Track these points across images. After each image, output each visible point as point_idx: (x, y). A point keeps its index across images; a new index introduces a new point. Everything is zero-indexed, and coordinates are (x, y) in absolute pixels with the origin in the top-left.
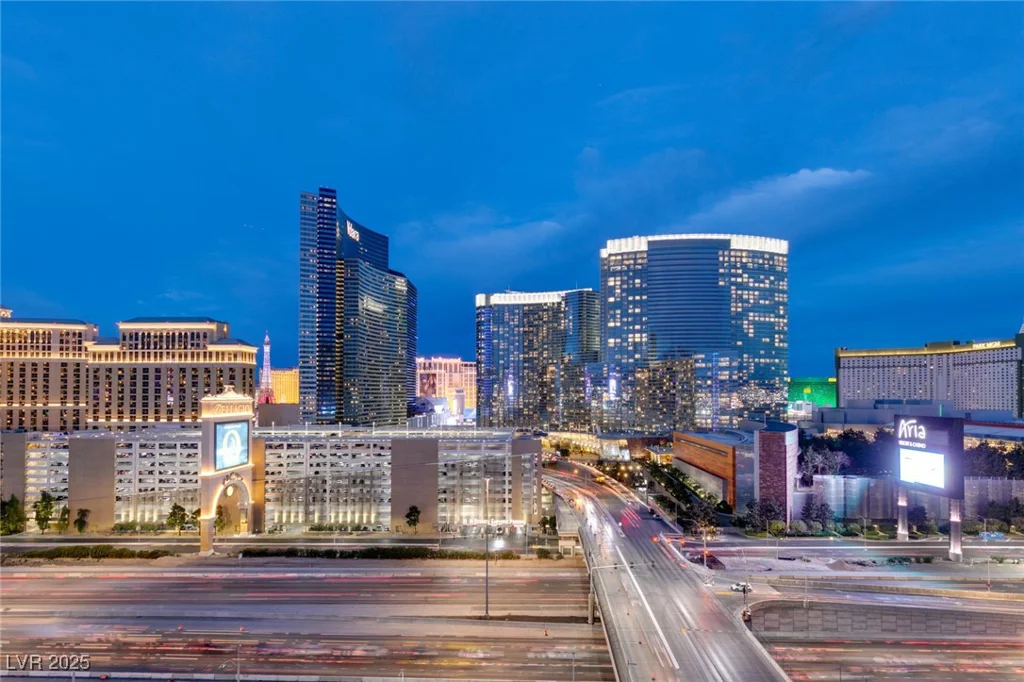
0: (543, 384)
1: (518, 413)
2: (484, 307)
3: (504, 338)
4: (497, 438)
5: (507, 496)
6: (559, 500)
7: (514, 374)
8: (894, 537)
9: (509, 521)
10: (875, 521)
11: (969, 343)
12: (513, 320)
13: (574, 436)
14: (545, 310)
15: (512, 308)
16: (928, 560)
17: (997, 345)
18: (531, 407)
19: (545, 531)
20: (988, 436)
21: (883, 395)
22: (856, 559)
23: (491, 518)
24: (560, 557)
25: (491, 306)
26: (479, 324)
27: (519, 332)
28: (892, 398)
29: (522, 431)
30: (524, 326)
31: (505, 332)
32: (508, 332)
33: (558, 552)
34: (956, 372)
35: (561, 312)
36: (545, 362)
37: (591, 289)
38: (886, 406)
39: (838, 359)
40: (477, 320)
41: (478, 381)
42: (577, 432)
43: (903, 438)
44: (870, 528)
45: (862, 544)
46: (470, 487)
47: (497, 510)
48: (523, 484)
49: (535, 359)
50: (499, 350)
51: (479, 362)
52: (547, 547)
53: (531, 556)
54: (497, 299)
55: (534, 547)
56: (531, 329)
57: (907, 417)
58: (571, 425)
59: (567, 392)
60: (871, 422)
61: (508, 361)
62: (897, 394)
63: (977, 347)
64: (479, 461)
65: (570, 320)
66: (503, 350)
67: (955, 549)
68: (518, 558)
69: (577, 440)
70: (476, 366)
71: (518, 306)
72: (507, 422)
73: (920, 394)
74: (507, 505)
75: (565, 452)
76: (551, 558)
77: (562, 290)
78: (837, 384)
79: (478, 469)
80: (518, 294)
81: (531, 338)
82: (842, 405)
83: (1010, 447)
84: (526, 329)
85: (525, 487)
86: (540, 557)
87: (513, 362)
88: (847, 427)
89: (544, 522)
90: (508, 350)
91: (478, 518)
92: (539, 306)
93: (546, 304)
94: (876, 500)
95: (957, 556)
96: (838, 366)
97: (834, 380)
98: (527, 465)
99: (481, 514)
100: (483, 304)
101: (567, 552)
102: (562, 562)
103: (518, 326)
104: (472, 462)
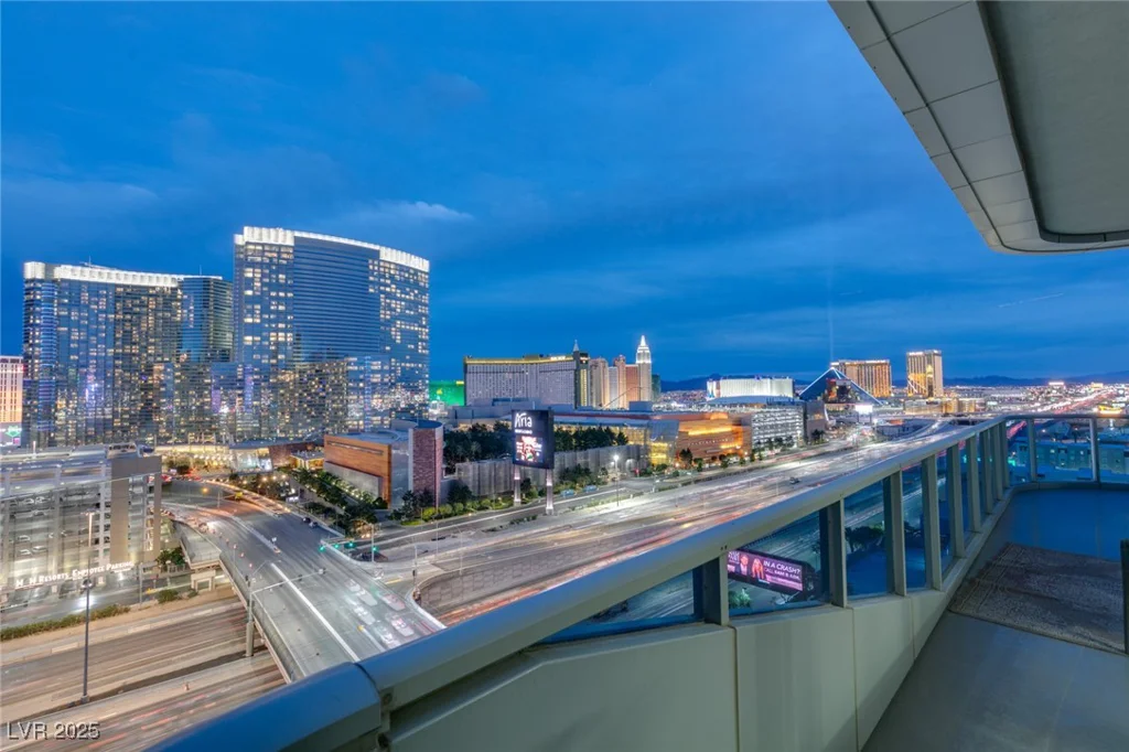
0: (146, 388)
1: (104, 425)
2: (41, 281)
3: (79, 326)
4: (76, 460)
5: (101, 535)
6: (183, 528)
7: (95, 374)
8: (512, 505)
9: (104, 565)
10: (499, 495)
11: (548, 357)
12: (97, 303)
13: (195, 449)
14: (151, 295)
15: (94, 288)
16: (534, 518)
17: (563, 358)
18: (127, 416)
19: (165, 569)
20: (561, 423)
21: (497, 395)
22: (489, 528)
23: (72, 569)
24: (194, 594)
25: (55, 281)
26: (31, 303)
27: (107, 318)
28: (503, 397)
29: (119, 447)
30: (116, 313)
31: (81, 318)
32: (88, 319)
33: (189, 588)
34: (541, 377)
35: (178, 300)
36: (151, 359)
37: (220, 278)
38: (500, 403)
39: (466, 366)
40: (26, 298)
41: (25, 383)
42: (200, 443)
43: (518, 428)
44: (497, 501)
45: (491, 514)
46: (31, 532)
47: (82, 556)
48: (130, 515)
49: (134, 355)
50: (70, 341)
51: (27, 357)
52: (171, 587)
53: (147, 603)
54: (64, 272)
55: (150, 591)
56: (128, 317)
57: (520, 411)
58: (191, 436)
59: (184, 396)
60: (491, 416)
61: (87, 357)
62: (506, 395)
63: (553, 359)
64: (51, 494)
65: (190, 311)
66: (79, 342)
67: (549, 507)
68: (127, 611)
69: (200, 453)
70: (25, 363)
71: (106, 286)
72: (84, 438)
73: (520, 394)
74: (101, 547)
75: (184, 469)
76: (180, 599)
77: (178, 273)
78: (465, 386)
79: (49, 505)
80: (106, 271)
81: (128, 328)
82: (469, 403)
83: (573, 429)
84: (120, 316)
85: (134, 518)
86: (162, 602)
87: (96, 358)
88: (475, 422)
89: (163, 558)
90: (87, 342)
91: (45, 573)
92: (143, 290)
93: (154, 288)
94: (500, 478)
95: (550, 511)
96: (466, 371)
97: (462, 383)
98: (139, 490)
99: (53, 566)
100: (40, 276)
101: (203, 585)
102: (196, 600)
103: (105, 312)
104: (34, 497)
